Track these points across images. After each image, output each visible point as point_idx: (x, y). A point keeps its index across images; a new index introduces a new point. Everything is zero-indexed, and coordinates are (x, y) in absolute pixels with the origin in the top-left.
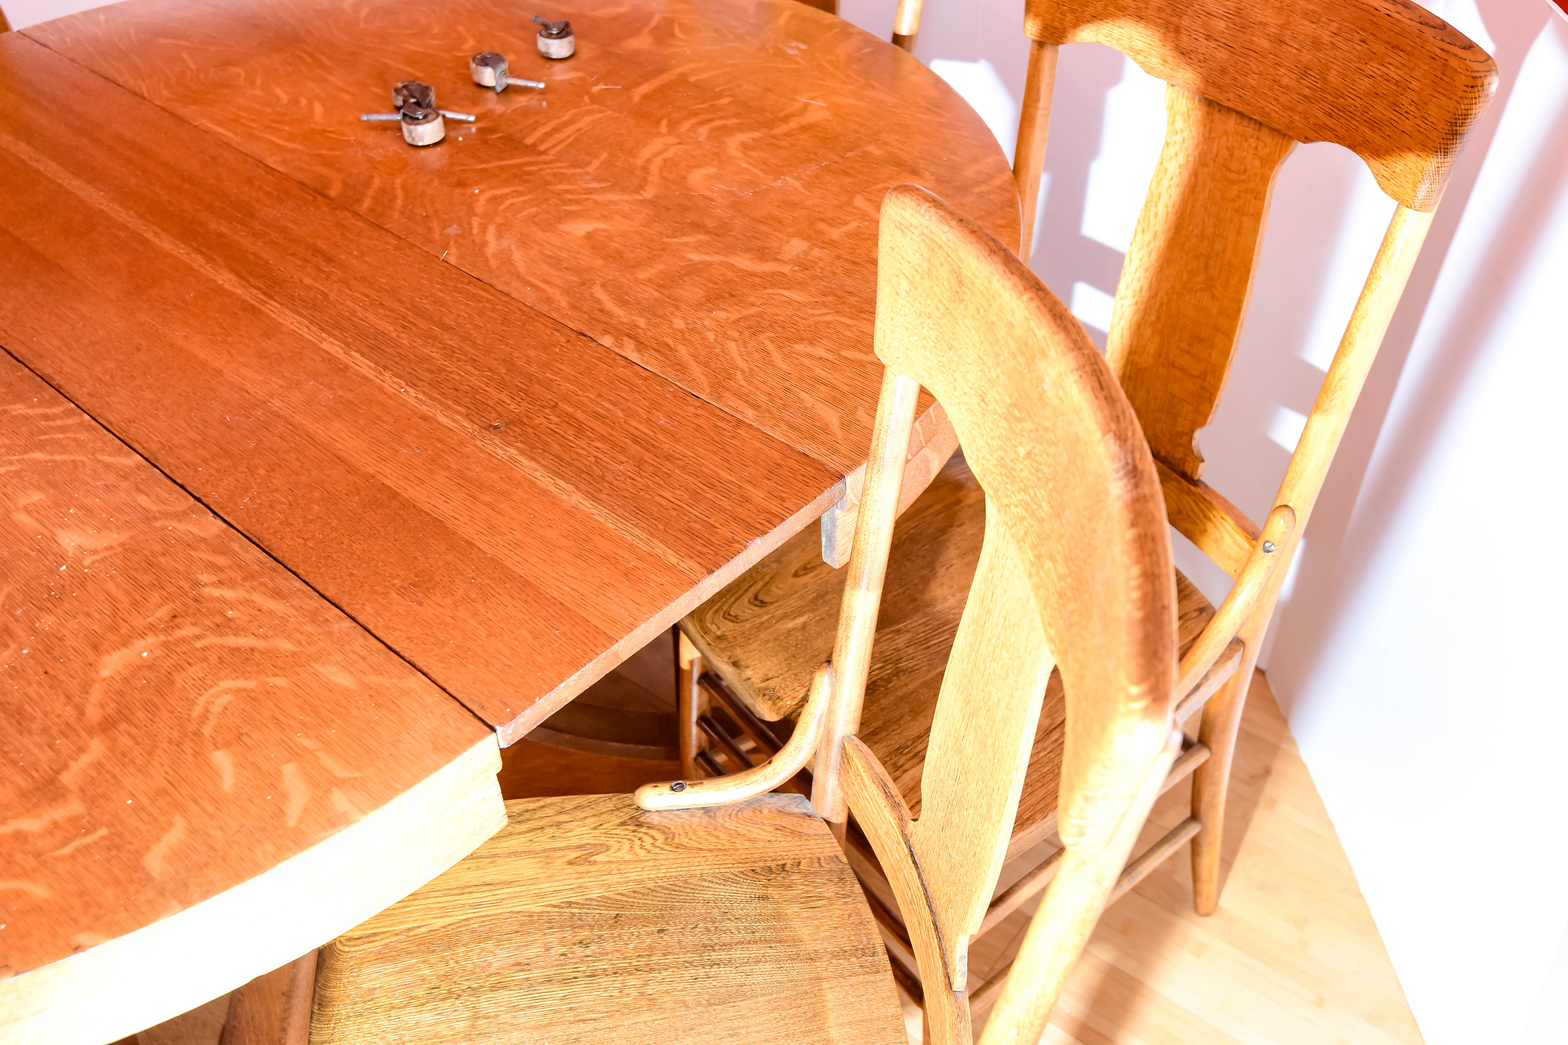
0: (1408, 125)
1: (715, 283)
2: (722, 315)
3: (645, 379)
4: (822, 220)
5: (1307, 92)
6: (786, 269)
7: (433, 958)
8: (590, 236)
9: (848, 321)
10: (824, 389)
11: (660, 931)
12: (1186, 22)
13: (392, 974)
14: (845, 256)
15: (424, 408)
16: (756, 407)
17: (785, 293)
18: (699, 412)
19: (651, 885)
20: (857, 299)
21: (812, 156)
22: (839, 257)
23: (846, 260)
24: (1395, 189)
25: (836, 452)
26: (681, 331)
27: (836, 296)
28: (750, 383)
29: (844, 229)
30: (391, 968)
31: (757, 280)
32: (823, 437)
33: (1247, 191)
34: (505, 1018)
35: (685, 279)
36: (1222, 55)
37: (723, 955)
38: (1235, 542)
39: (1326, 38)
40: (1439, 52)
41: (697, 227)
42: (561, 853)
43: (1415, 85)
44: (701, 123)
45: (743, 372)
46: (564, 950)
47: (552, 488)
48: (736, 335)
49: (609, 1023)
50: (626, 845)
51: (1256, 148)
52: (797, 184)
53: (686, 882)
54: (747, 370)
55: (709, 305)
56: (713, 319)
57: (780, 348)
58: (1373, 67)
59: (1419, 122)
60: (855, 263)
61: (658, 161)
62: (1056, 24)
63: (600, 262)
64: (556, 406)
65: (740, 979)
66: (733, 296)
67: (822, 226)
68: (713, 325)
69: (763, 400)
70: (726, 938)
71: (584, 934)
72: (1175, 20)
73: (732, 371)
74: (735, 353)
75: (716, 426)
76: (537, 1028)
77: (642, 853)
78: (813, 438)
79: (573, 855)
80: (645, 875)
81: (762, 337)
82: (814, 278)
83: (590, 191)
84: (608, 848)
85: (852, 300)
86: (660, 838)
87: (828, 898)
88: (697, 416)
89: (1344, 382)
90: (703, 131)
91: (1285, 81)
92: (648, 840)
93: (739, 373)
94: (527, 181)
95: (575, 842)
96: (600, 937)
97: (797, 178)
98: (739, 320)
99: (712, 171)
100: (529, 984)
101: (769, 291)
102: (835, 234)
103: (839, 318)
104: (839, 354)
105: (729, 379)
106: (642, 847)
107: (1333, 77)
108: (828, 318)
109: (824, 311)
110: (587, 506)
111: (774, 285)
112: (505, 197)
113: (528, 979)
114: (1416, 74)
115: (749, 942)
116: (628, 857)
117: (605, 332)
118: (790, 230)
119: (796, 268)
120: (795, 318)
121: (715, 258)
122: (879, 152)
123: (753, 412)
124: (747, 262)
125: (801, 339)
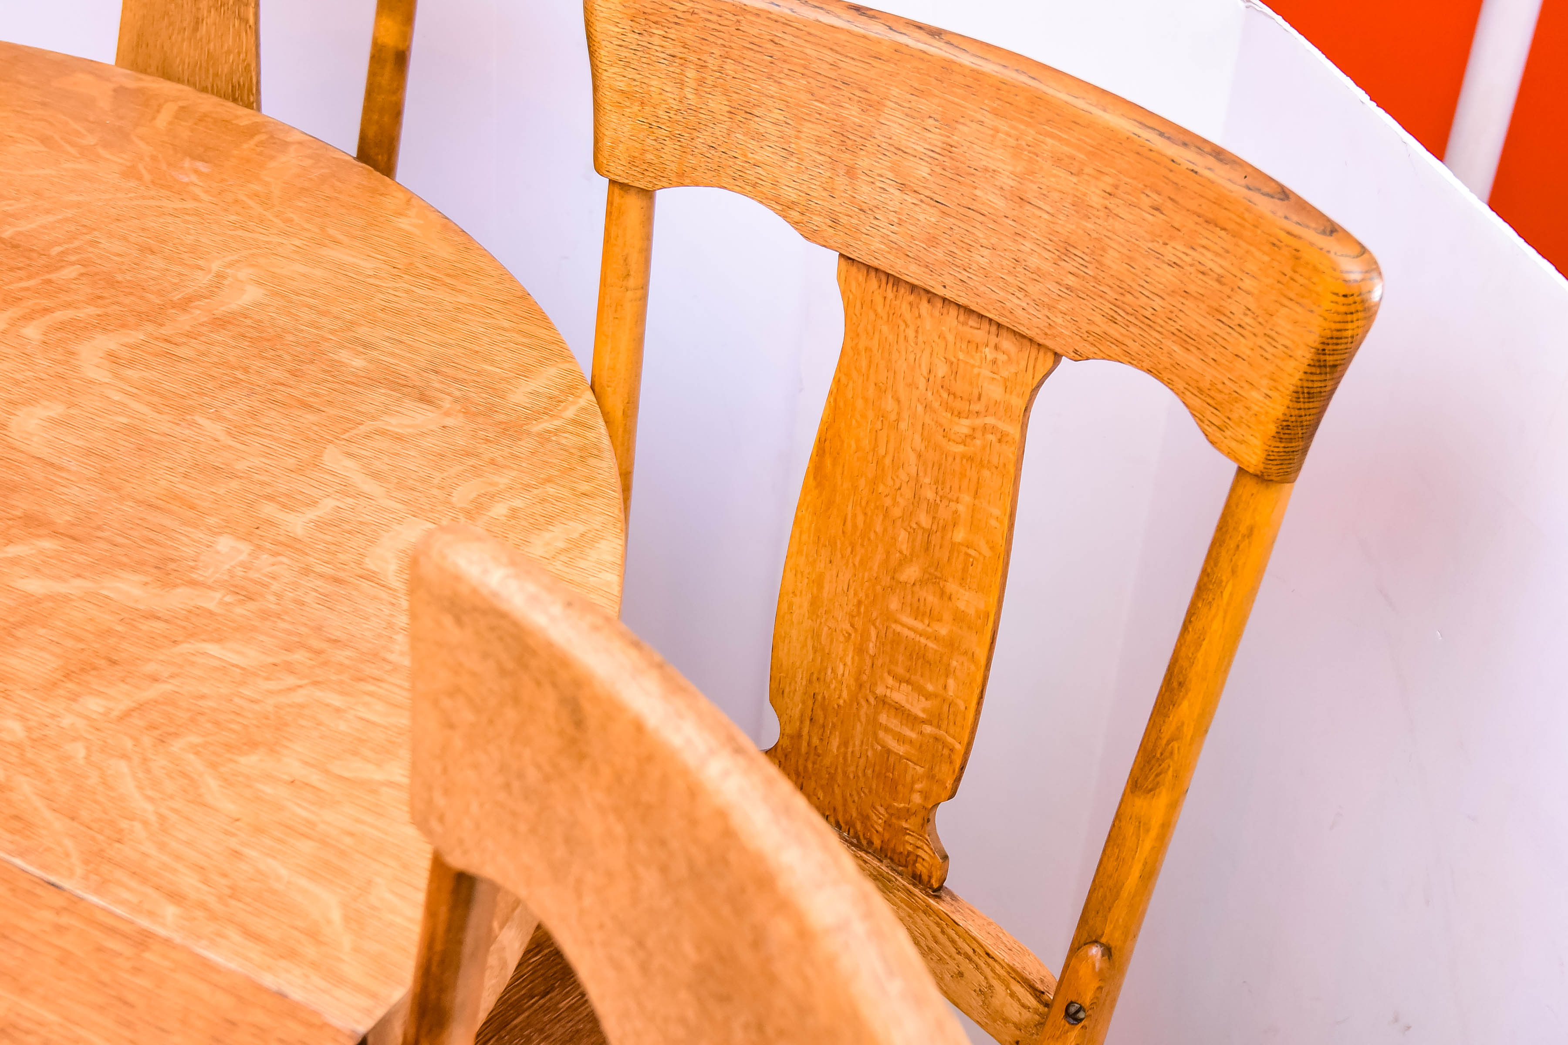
0: (1244, 347)
1: (79, 639)
2: (94, 705)
4: (270, 498)
5: (1070, 280)
6: (212, 601)
9: (336, 700)
10: (307, 846)
12: (864, 162)
14: (318, 569)
16: (175, 897)
17: (213, 649)
18: (65, 920)
20: (348, 653)
21: (239, 375)
22: (307, 571)
23: (321, 576)
24: (1233, 444)
25: (340, 980)
26: (18, 746)
27: (310, 649)
28: (162, 846)
29: (312, 514)
31: (159, 626)
32: (311, 951)
33: (985, 429)
35: (20, 633)
36: (928, 216)
38: (1013, 995)
39: (1096, 200)
40: (1283, 235)
43: (1248, 283)
44: (28, 317)
45: (145, 823)
48: (129, 744)
51: (994, 362)
52: (216, 429)
54: (153, 818)
55: (70, 685)
56: (80, 715)
57: (213, 766)
58: (1176, 250)
59: (1261, 341)
60: (337, 581)
62: (649, 157)
66: (114, 663)
67: (269, 510)
68: (80, 723)
69: (188, 882)
72: (846, 156)
73: (124, 824)
74: (128, 786)
75: (100, 949)
78: (291, 954)
81: (177, 746)
82: (265, 615)
85: (342, 655)
88: (60, 929)
89: (1175, 745)
90: (32, 332)
91: (1034, 261)
93: (137, 826)
97: (219, 417)
98: (128, 714)
99: (57, 410)
101: (185, 647)
102: (297, 525)
103: (318, 694)
104: (327, 772)
105: (119, 841)
107: (1112, 259)
108: (299, 697)
109: (291, 681)
111: (191, 635)
114: (1251, 266)
118: (212, 521)
119: (229, 599)
120: (237, 700)
121: (75, 587)
122: (358, 363)
123: (170, 911)
124: (136, 592)
125: (253, 745)
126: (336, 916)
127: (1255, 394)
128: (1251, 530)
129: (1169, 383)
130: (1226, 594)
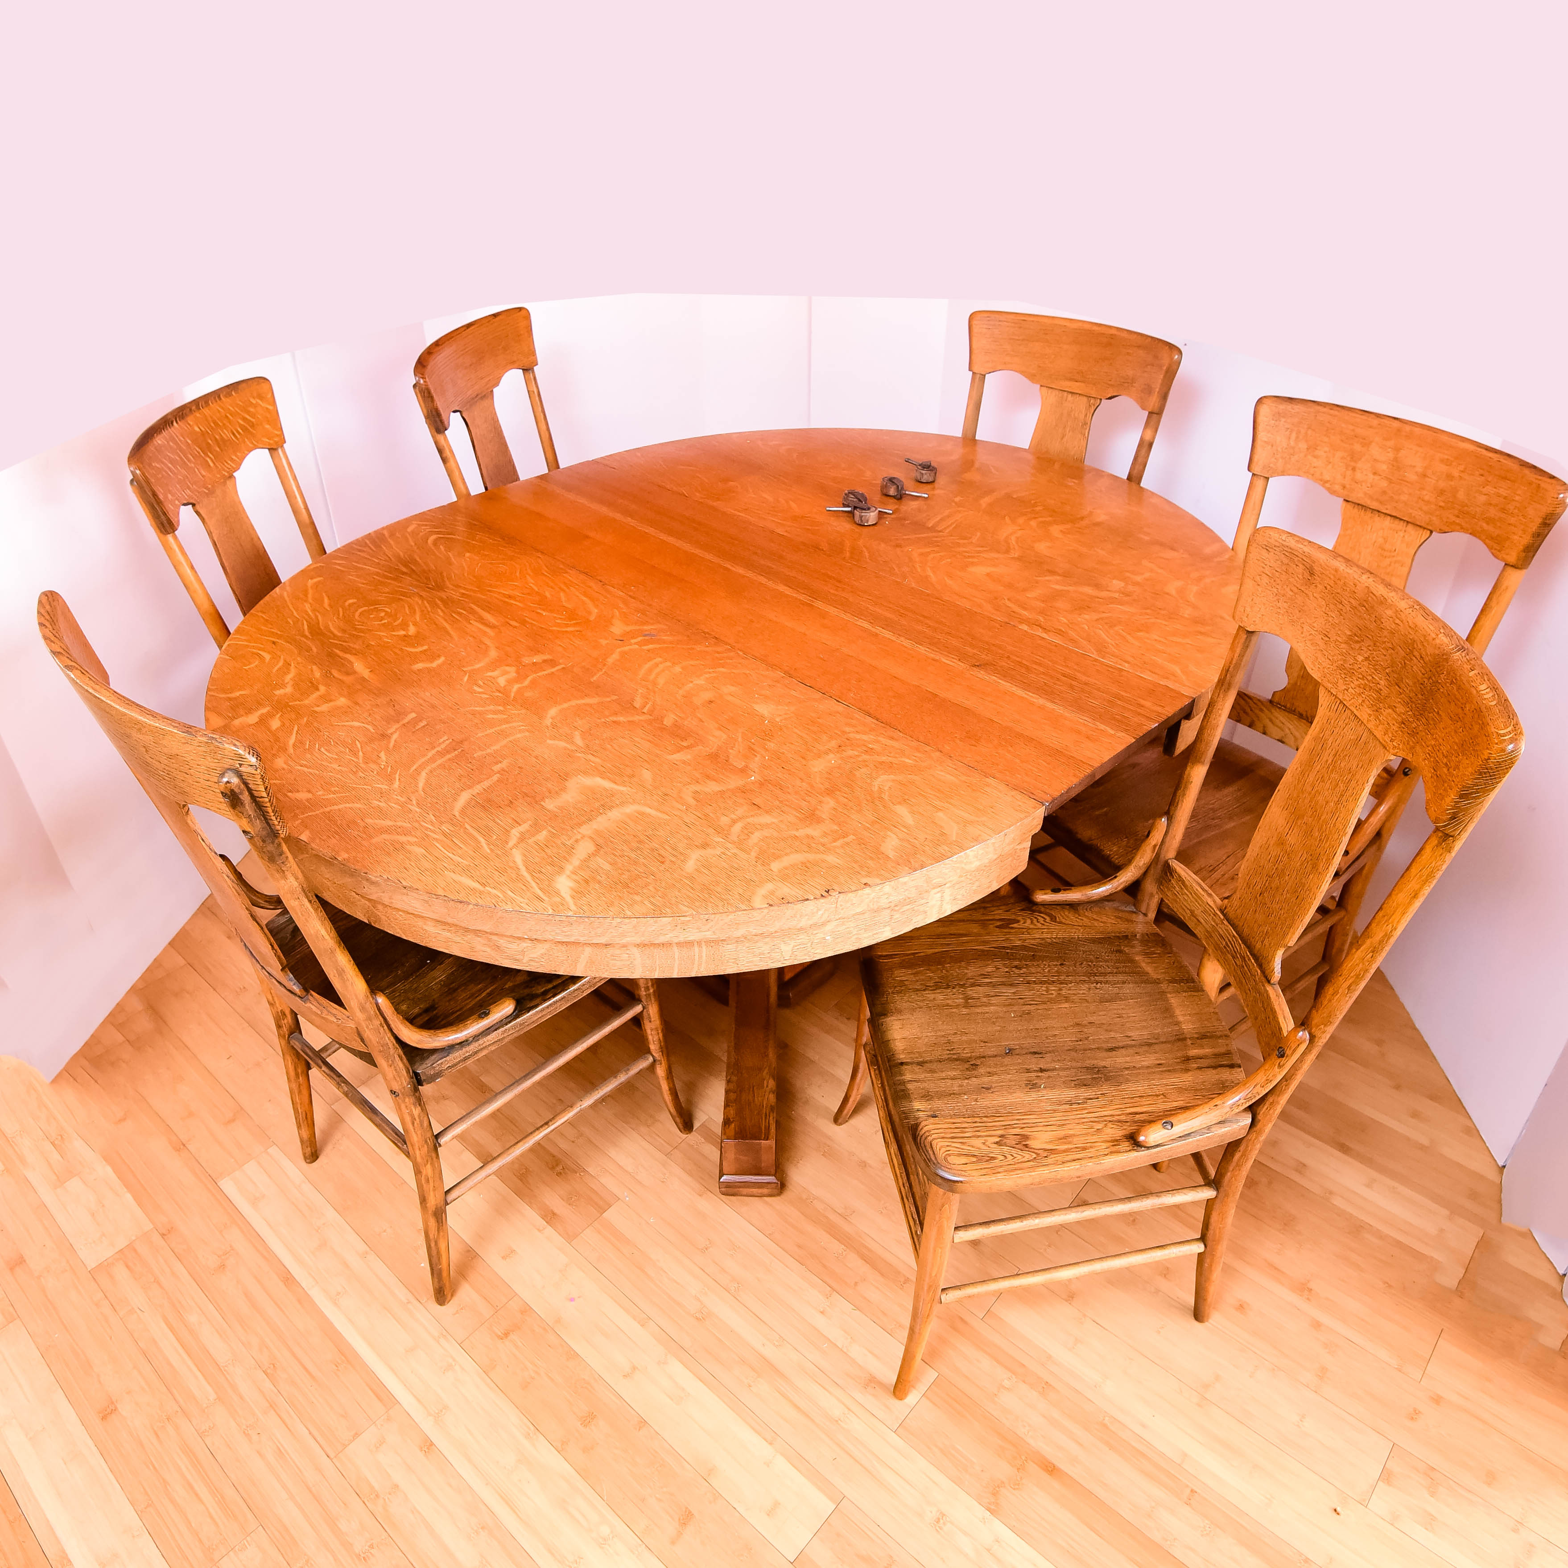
0: (1513, 520)
1: (1076, 601)
2: (1087, 617)
3: (1056, 646)
4: (1128, 571)
5: (1442, 504)
6: (1116, 595)
7: (933, 968)
8: (988, 575)
11: (1061, 965)
12: (1359, 465)
13: (912, 974)
14: (1149, 590)
15: (932, 655)
16: (1128, 662)
17: (1121, 607)
18: (1095, 663)
19: (1049, 941)
21: (1107, 539)
22: (1145, 591)
23: (1150, 592)
25: (1184, 685)
26: (1067, 624)
27: (1152, 609)
28: (1119, 650)
29: (1143, 576)
30: (910, 972)
31: (1100, 600)
33: (1395, 562)
34: (985, 1000)
35: (1057, 598)
36: (1385, 484)
37: (1101, 979)
39: (1456, 474)
40: (1534, 480)
41: (1052, 572)
42: (991, 922)
43: (1517, 498)
44: (1030, 519)
45: (1112, 645)
46: (1007, 970)
47: (1026, 696)
48: (1100, 627)
49: (1045, 1006)
50: (1029, 921)
51: (1405, 536)
52: (1103, 552)
53: (1069, 941)
54: (1114, 644)
55: (1077, 611)
56: (1083, 619)
57: (1129, 634)
58: (1489, 489)
59: (1521, 518)
61: (1013, 538)
62: (1271, 465)
63: (1002, 588)
64: (1008, 657)
65: (1116, 990)
66: (1089, 607)
67: (1128, 574)
68: (1084, 621)
69: (1130, 659)
70: (1101, 970)
71: (1016, 963)
72: (1353, 464)
73: (1106, 644)
74: (1104, 636)
75: (1108, 671)
76: (1004, 1006)
77: (1039, 925)
78: (1167, 678)
79: (999, 923)
80: (1045, 936)
81: (1116, 628)
82: (1134, 600)
83: (979, 552)
84: (1018, 921)
85: (1163, 612)
86: (1048, 919)
87: (1159, 953)
88: (1094, 665)
90: (1033, 523)
91: (1427, 498)
92: (1041, 920)
93: (1110, 645)
94: (938, 546)
95: (998, 917)
96: (1026, 965)
97: (1102, 549)
98: (1098, 620)
99: (1048, 544)
100: (993, 985)
101: (1111, 606)
102: (1139, 579)
105: (1106, 648)
106: (1038, 922)
107: (1461, 495)
108: (1153, 620)
109: (1148, 617)
110: (1049, 705)
111: (1111, 603)
112: (929, 553)
113: (991, 982)
114: (1519, 492)
115: (1116, 973)
116: (1032, 926)
117: (1021, 623)
118: (1109, 576)
119: (1121, 595)
120: (1132, 619)
121: (1070, 588)
122: (1147, 538)
123: (1126, 665)
124: (1091, 591)
125: (1141, 631)
126: (1179, 672)
127: (1516, 537)
128: (1507, 588)
129: (1479, 538)
130: (1493, 611)
